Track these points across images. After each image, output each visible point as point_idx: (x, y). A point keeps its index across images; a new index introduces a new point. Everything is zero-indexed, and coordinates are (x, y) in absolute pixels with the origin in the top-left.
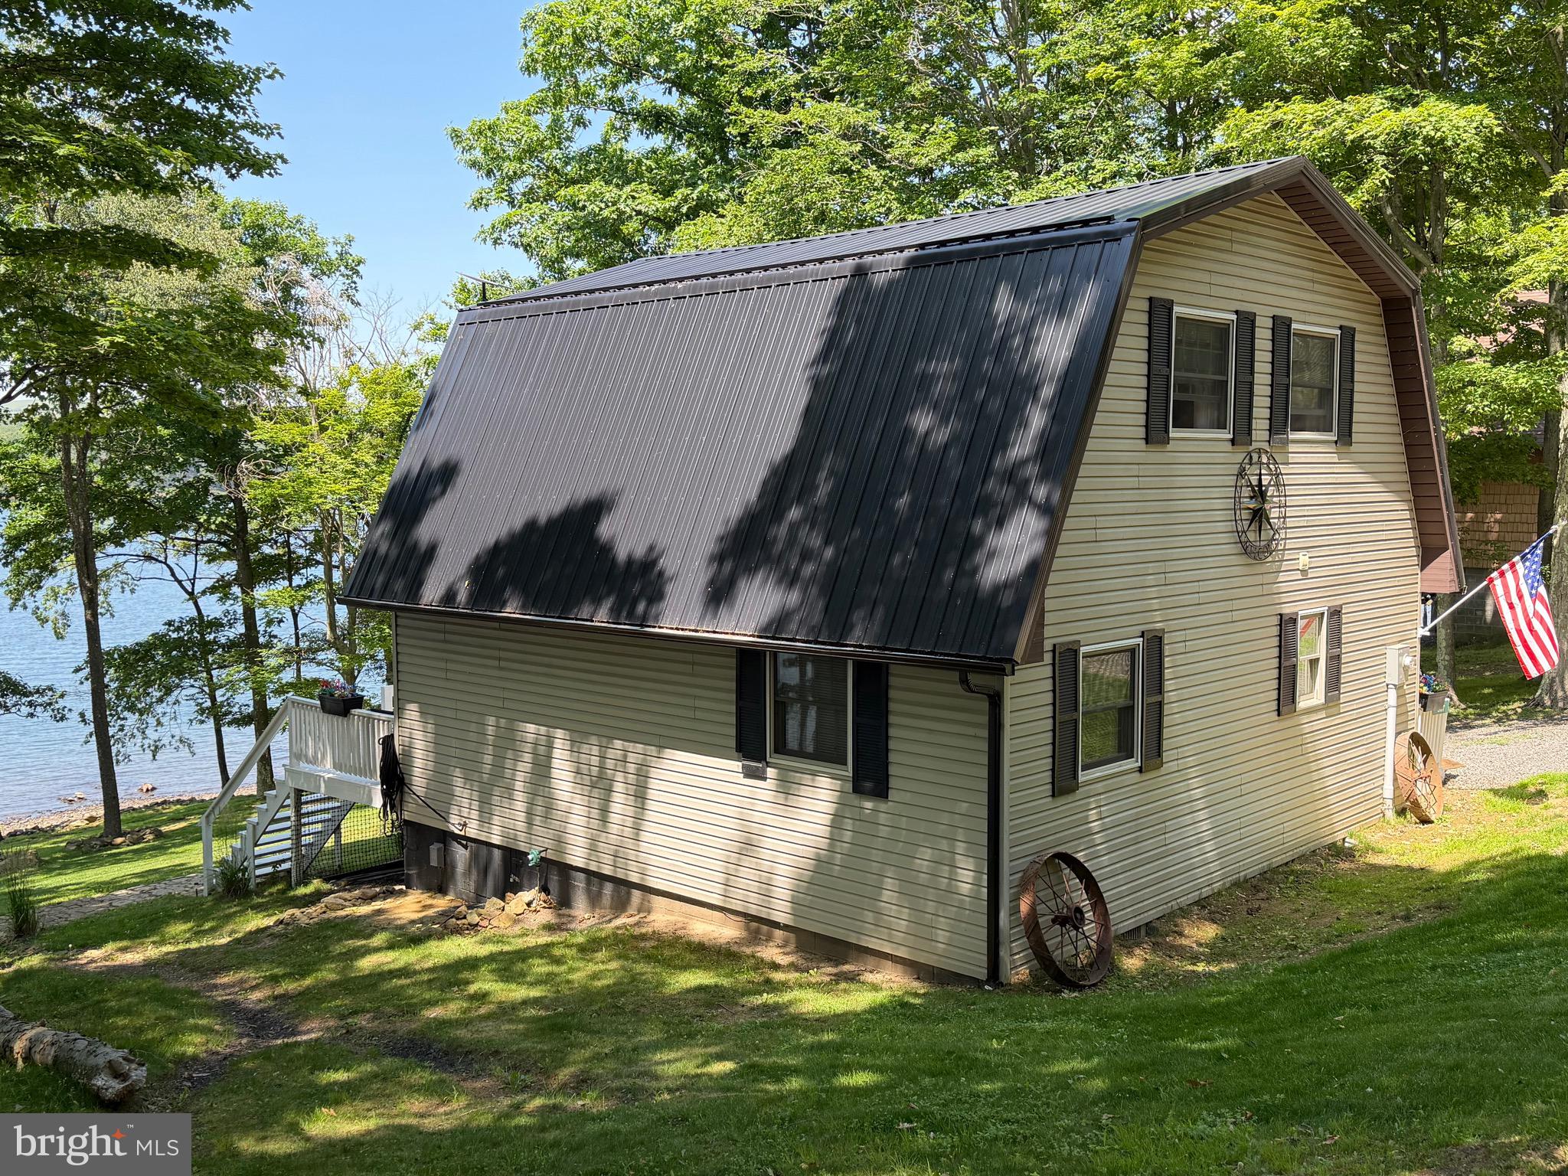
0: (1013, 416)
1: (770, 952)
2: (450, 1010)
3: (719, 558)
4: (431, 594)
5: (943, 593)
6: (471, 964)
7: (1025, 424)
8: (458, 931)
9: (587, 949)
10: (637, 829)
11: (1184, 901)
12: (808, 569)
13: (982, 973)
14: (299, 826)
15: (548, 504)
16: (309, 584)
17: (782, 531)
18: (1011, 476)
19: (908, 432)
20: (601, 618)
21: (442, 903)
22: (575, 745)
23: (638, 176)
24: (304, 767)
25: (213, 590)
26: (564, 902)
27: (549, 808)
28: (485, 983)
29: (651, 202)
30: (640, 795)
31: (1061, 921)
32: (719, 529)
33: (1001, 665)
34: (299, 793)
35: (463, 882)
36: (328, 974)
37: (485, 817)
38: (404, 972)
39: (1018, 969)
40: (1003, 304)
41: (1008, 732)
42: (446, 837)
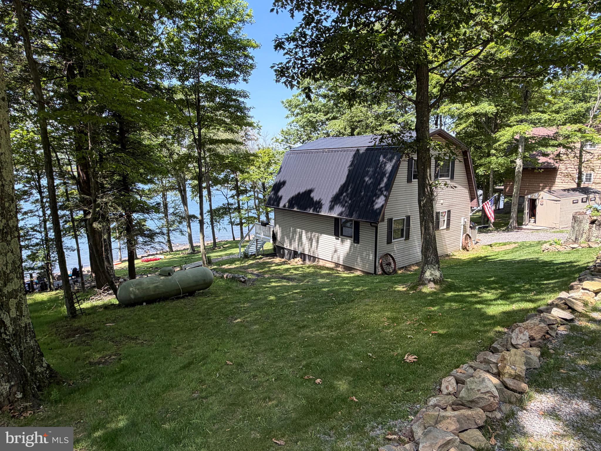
0: (381, 180)
1: (339, 269)
2: (288, 274)
3: (332, 202)
4: (281, 205)
5: (368, 210)
6: (290, 269)
7: (383, 181)
8: (286, 264)
9: (308, 267)
10: (317, 248)
11: (413, 263)
12: (346, 204)
13: (373, 272)
14: (257, 246)
15: (302, 190)
16: (250, 196)
17: (342, 197)
18: (380, 190)
19: (364, 181)
20: (311, 212)
21: (283, 260)
22: (306, 233)
23: (320, 111)
24: (258, 235)
25: (231, 197)
26: (304, 260)
27: (302, 244)
28: (292, 271)
29: (323, 118)
30: (318, 242)
31: (387, 264)
32: (332, 196)
33: (377, 222)
34: (257, 240)
35: (287, 257)
36: (266, 269)
37: (291, 245)
38: (279, 269)
39: (379, 271)
40: (381, 158)
41: (378, 233)
42: (283, 248)
